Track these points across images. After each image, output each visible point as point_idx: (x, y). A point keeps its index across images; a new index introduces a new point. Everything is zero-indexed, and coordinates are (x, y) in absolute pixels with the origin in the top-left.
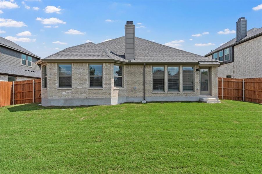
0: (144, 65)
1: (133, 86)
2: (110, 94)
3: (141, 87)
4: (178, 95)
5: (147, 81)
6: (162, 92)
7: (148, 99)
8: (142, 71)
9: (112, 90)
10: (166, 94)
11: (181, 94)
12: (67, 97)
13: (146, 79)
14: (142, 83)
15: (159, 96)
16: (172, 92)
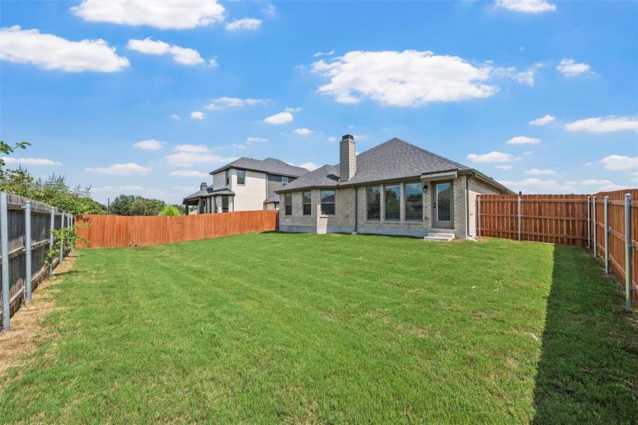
0: (356, 187)
1: (346, 213)
2: (316, 222)
3: (354, 214)
4: (398, 226)
5: (359, 208)
6: (377, 222)
7: (361, 230)
8: (354, 195)
9: (318, 218)
10: (382, 224)
11: (402, 225)
12: (290, 224)
13: (358, 205)
14: (354, 210)
15: (373, 226)
16: (390, 222)
